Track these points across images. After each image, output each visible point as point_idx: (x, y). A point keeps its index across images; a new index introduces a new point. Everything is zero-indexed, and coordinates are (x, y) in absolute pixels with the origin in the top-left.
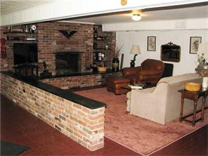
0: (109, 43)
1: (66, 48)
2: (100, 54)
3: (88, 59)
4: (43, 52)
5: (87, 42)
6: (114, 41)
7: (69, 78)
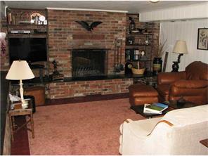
0: (151, 37)
1: (85, 44)
2: (137, 52)
3: (117, 58)
4: (54, 48)
5: (116, 36)
6: (156, 34)
7: (86, 83)
